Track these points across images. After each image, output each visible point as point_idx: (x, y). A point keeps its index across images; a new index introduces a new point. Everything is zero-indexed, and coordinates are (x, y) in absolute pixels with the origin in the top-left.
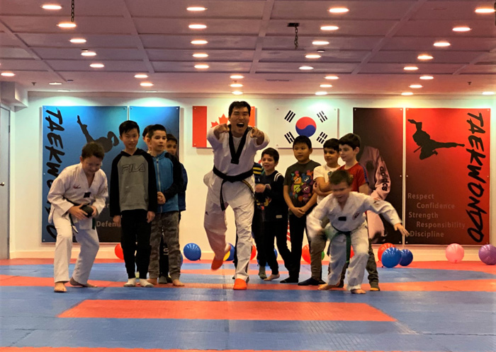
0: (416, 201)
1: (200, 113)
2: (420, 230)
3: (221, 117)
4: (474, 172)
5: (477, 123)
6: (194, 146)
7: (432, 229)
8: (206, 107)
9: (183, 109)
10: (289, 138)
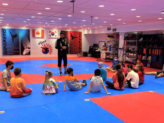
0: (71, 47)
2: (72, 52)
3: (38, 32)
4: (80, 42)
5: (80, 34)
6: (32, 37)
7: (73, 51)
9: (30, 30)
10: (50, 36)
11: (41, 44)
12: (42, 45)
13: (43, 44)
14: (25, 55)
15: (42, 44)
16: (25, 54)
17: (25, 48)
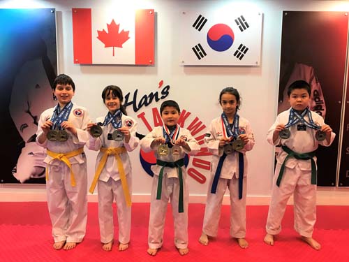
1: (82, 18)
3: (109, 23)
6: (75, 62)
8: (90, 10)
9: (60, 13)
10: (199, 51)
11: (136, 110)
12: (142, 116)
13: (147, 111)
14: (27, 182)
15: (144, 109)
16: (31, 181)
17: (26, 136)
